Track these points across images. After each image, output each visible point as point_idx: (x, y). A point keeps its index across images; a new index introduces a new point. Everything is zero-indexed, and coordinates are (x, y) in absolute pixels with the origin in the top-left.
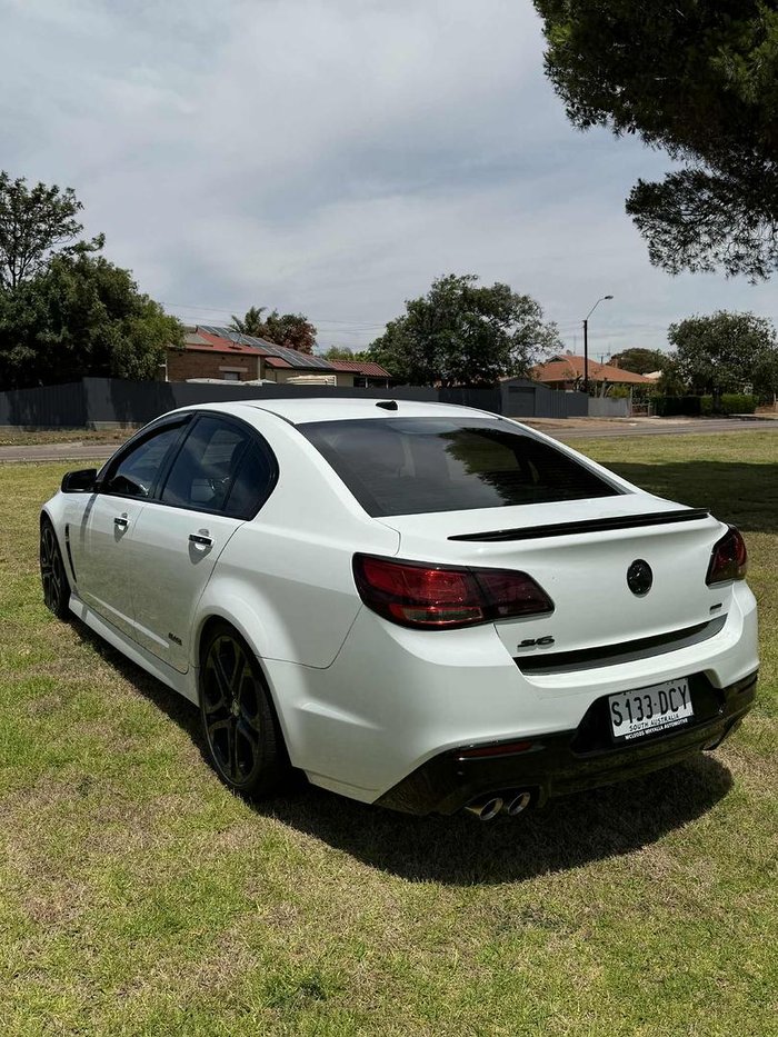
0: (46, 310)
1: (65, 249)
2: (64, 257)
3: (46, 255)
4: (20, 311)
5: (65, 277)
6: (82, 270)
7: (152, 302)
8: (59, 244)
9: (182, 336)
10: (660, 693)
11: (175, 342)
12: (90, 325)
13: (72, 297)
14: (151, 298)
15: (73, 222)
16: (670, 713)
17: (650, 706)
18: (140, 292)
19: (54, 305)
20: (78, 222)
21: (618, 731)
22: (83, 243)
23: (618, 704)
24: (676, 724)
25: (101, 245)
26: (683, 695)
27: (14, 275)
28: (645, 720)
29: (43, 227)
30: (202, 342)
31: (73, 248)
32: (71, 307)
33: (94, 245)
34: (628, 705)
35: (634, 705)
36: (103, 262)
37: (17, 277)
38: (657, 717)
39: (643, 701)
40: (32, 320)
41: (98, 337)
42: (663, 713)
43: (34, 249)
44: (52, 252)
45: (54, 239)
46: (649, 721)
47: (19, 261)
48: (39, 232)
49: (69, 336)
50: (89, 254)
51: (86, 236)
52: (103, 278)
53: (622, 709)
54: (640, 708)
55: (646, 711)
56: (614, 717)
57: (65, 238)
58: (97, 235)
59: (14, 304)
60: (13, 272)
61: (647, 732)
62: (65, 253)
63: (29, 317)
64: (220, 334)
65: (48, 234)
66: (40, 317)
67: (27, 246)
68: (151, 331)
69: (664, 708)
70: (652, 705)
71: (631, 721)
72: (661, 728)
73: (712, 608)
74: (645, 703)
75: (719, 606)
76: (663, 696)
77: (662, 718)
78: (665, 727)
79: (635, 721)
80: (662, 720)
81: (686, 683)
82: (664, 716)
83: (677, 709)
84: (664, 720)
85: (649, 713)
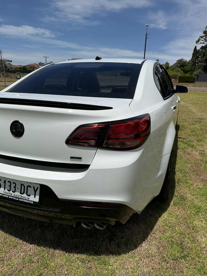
10: (22, 185)
16: (25, 195)
17: (15, 187)
23: (1, 180)
24: (26, 201)
26: (35, 191)
28: (11, 192)
34: (5, 182)
35: (8, 184)
38: (17, 194)
39: (12, 184)
46: (13, 194)
53: (2, 183)
54: (10, 186)
55: (13, 188)
61: (10, 197)
69: (22, 192)
70: (16, 188)
71: (5, 190)
72: (18, 199)
73: (71, 158)
74: (13, 185)
75: (80, 158)
76: (23, 186)
77: (20, 196)
78: (20, 200)
79: (6, 190)
80: (19, 196)
81: (39, 186)
82: (21, 195)
83: (29, 196)
84: (21, 196)
85: (14, 191)
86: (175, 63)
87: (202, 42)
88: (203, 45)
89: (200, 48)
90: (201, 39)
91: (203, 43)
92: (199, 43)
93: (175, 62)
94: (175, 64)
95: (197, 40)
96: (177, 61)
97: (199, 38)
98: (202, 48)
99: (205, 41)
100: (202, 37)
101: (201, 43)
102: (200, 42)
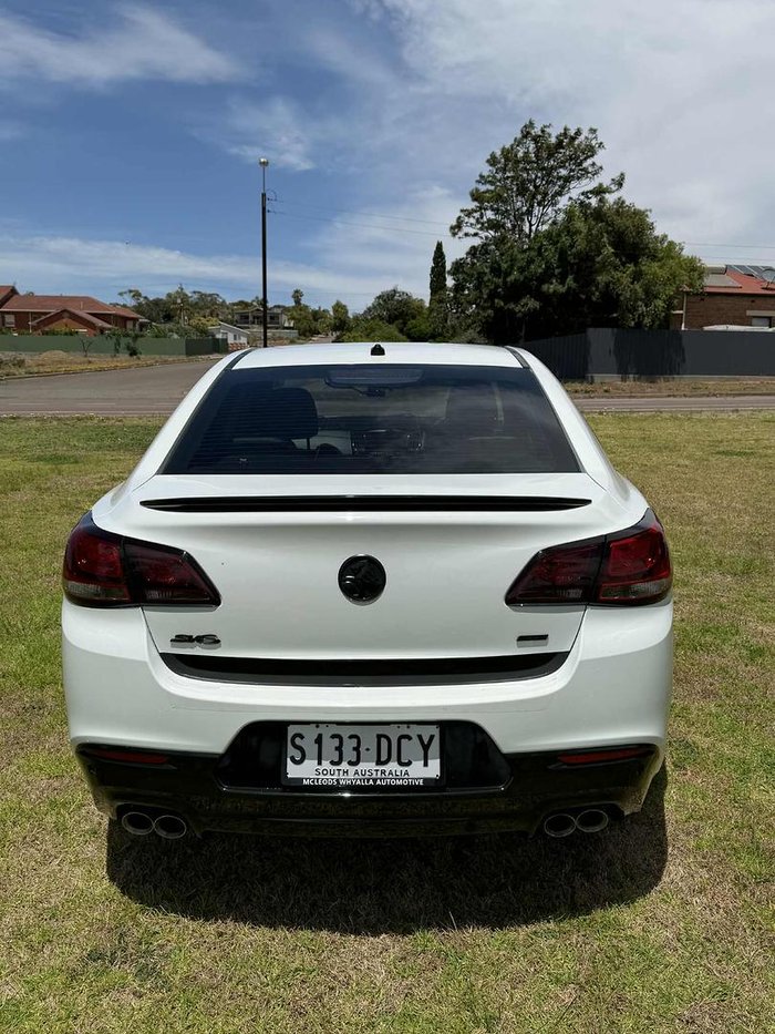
0: (554, 261)
1: (583, 194)
2: (582, 202)
3: (563, 202)
4: (530, 261)
5: (580, 225)
6: (599, 215)
7: (671, 243)
8: (577, 190)
9: (700, 278)
10: (379, 737)
11: (691, 285)
12: (599, 272)
13: (581, 244)
14: (669, 239)
15: (594, 164)
16: (393, 766)
17: (357, 749)
18: (658, 232)
19: (562, 254)
20: (599, 164)
21: (293, 771)
22: (601, 185)
23: (302, 737)
24: (398, 783)
25: (620, 185)
26: (426, 748)
27: (531, 225)
28: (344, 766)
29: (563, 172)
30: (730, 284)
31: (591, 192)
32: (578, 255)
33: (612, 186)
34: (319, 741)
35: (329, 745)
36: (620, 203)
37: (534, 228)
38: (368, 766)
39: (346, 740)
40: (540, 270)
41: (607, 285)
42: (379, 763)
43: (553, 197)
44: (570, 198)
45: (573, 184)
46: (352, 769)
47: (537, 210)
48: (559, 178)
49: (574, 285)
50: (607, 196)
51: (604, 179)
52: (618, 221)
53: (308, 744)
54: (339, 749)
55: (349, 754)
56: (291, 751)
57: (584, 181)
58: (616, 175)
59: (525, 256)
60: (530, 222)
61: (345, 783)
62: (582, 197)
63: (538, 268)
64: (755, 273)
65: (567, 180)
66: (548, 268)
67: (546, 194)
68: (663, 273)
69: (384, 758)
70: (362, 749)
71: (320, 763)
72: (371, 782)
73: (521, 639)
74: (349, 745)
75: (544, 637)
76: (384, 742)
77: (377, 771)
78: (378, 782)
79: (326, 764)
80: (374, 773)
81: (435, 731)
82: (381, 768)
83: (409, 763)
84: (379, 773)
85: (354, 760)
86: (370, 305)
87: (472, 231)
88: (477, 242)
89: (468, 254)
90: (466, 219)
91: (476, 235)
92: (460, 234)
93: (370, 302)
94: (369, 309)
95: (454, 223)
96: (379, 297)
97: (459, 217)
98: (473, 251)
99: (481, 229)
100: (469, 213)
101: (466, 235)
102: (466, 229)
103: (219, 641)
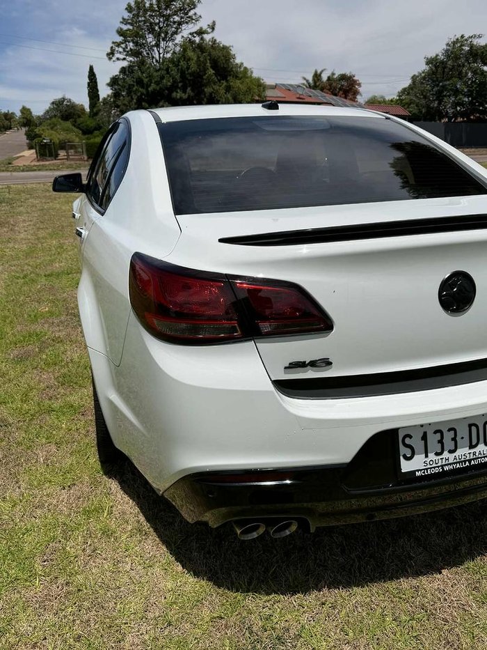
0: (178, 77)
1: (190, 34)
2: (190, 40)
3: (178, 39)
4: (162, 78)
5: (190, 54)
6: (201, 48)
7: (246, 68)
8: (187, 30)
9: (264, 91)
10: (470, 426)
11: (259, 96)
12: (205, 85)
13: (194, 67)
14: (245, 65)
15: (195, 14)
16: (481, 447)
17: (454, 439)
18: (238, 61)
19: (183, 73)
20: (199, 14)
21: (406, 466)
22: (201, 28)
23: (410, 437)
25: (213, 29)
27: (160, 54)
28: (446, 454)
29: (177, 18)
30: (279, 95)
31: (196, 33)
32: (192, 74)
33: (208, 29)
34: (424, 438)
35: (433, 439)
36: (214, 41)
37: (161, 55)
38: (464, 452)
39: (446, 433)
40: (169, 84)
41: (211, 94)
42: (471, 447)
43: (172, 35)
44: (183, 37)
45: (184, 27)
46: (452, 456)
47: (162, 44)
48: (174, 22)
49: (192, 94)
50: (205, 36)
51: (203, 24)
52: (213, 53)
53: (416, 442)
54: (441, 442)
55: (449, 444)
56: (403, 450)
57: (190, 26)
58: (210, 23)
59: (159, 73)
60: (159, 52)
61: (446, 468)
62: (190, 36)
63: (167, 82)
64: (291, 89)
65: (180, 24)
66: (175, 82)
67: (166, 33)
68: (243, 88)
69: (474, 442)
70: (458, 439)
71: (427, 456)
72: (467, 464)
74: (448, 436)
76: (474, 428)
77: (470, 453)
78: (473, 463)
79: (432, 456)
80: (468, 456)
82: (472, 451)
84: (472, 455)
85: (453, 448)
86: (47, 108)
87: (122, 56)
88: (125, 64)
89: (120, 72)
90: (117, 49)
91: (124, 59)
92: (114, 59)
94: (48, 112)
95: (109, 51)
96: (53, 103)
97: (112, 47)
98: (123, 70)
99: (126, 55)
100: (118, 45)
101: (118, 59)
102: (117, 55)
103: (331, 363)
